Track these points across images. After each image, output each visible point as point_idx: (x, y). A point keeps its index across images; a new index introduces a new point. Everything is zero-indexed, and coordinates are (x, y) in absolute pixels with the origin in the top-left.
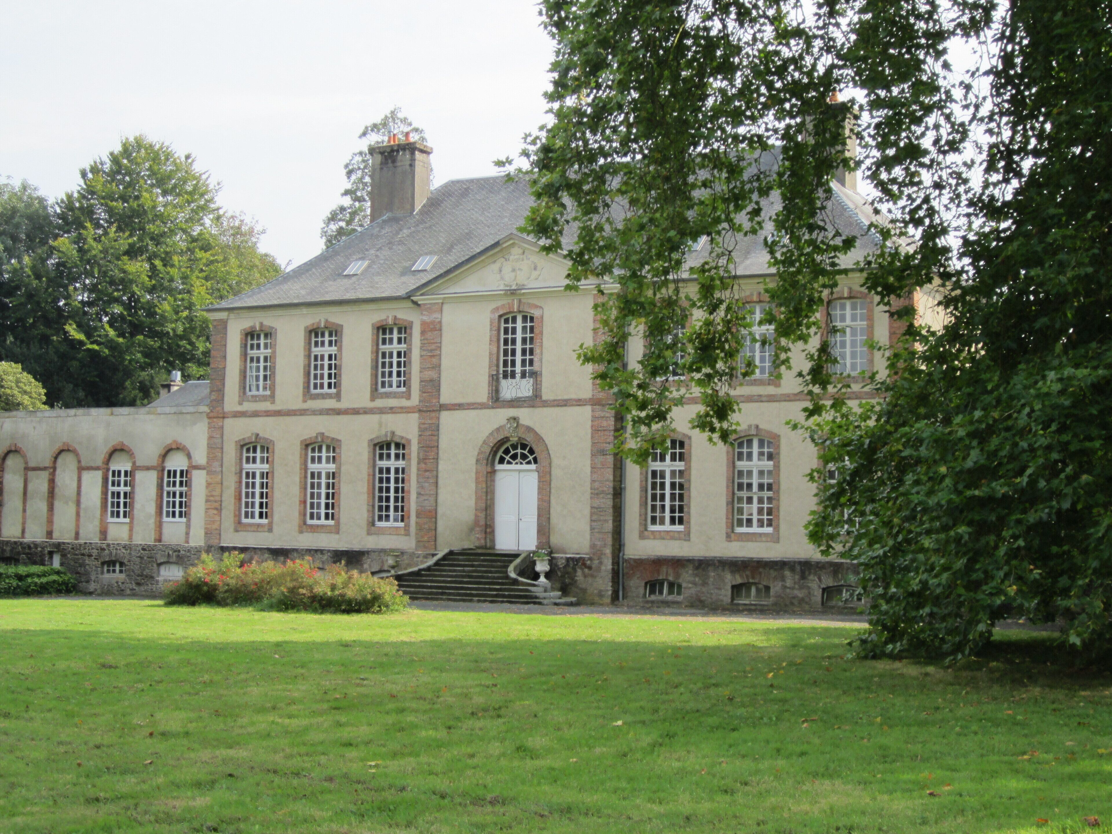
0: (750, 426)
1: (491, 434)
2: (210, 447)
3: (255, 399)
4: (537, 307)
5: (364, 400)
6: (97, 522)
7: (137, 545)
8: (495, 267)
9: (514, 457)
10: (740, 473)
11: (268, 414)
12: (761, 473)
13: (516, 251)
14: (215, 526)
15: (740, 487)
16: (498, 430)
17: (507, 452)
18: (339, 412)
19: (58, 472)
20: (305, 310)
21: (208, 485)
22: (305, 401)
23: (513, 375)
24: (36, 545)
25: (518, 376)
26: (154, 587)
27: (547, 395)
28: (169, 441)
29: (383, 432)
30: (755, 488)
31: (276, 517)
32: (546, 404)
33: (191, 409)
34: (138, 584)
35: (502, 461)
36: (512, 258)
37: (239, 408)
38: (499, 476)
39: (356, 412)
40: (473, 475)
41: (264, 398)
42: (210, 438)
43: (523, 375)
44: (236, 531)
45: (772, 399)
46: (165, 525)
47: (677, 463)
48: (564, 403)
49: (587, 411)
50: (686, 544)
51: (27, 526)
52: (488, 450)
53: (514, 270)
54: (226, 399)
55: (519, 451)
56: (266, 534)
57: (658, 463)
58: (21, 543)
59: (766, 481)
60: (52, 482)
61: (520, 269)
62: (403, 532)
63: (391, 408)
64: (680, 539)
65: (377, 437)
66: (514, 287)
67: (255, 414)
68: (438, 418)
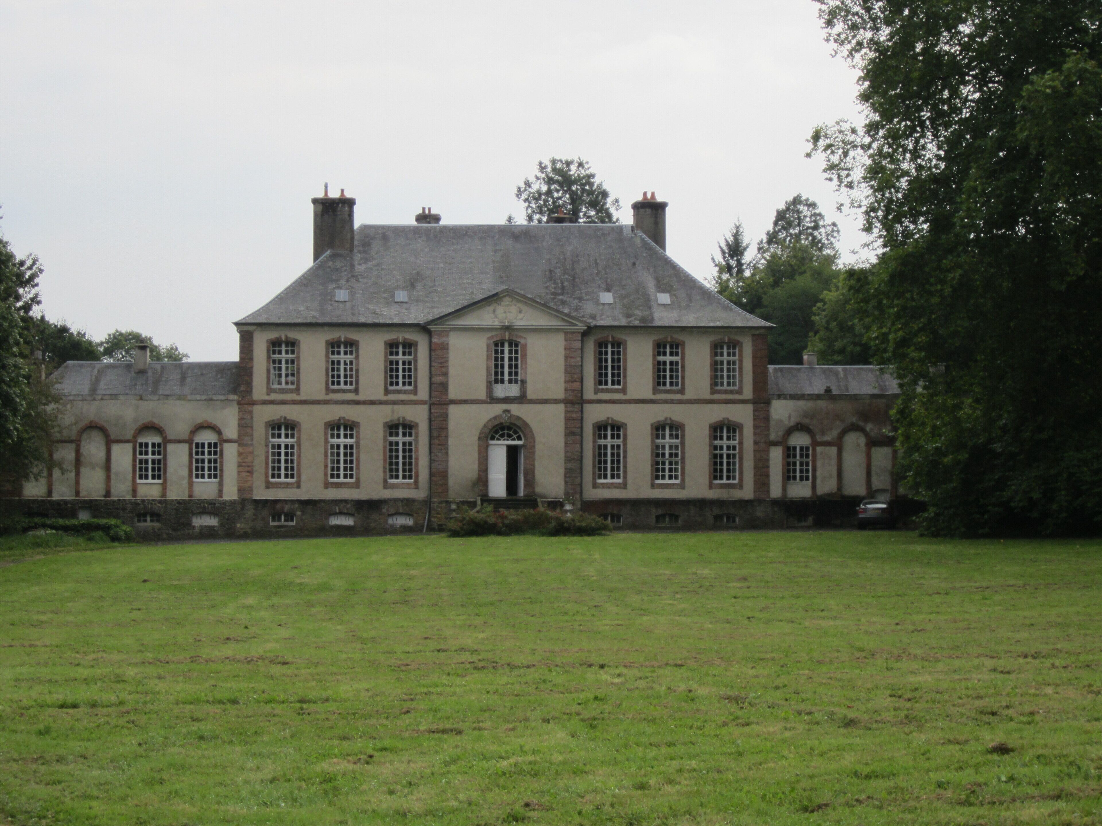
0: (666, 419)
1: (490, 420)
2: (240, 426)
3: (282, 391)
4: (521, 337)
5: (379, 394)
6: (129, 483)
7: (173, 500)
8: (491, 308)
9: (502, 436)
10: (657, 447)
11: (294, 402)
12: (671, 447)
13: (507, 300)
14: (247, 485)
15: (658, 455)
16: (495, 418)
17: (496, 432)
18: (358, 403)
19: (83, 443)
20: (326, 328)
21: (240, 454)
22: (327, 394)
23: (502, 381)
24: (65, 502)
25: (506, 382)
26: (191, 532)
27: (530, 395)
28: (199, 421)
29: (395, 417)
30: (667, 456)
31: (303, 478)
32: (531, 402)
33: (222, 397)
34: (174, 530)
35: (493, 438)
36: (502, 303)
37: (267, 398)
38: (491, 448)
39: (372, 403)
40: (476, 448)
41: (291, 391)
42: (241, 419)
43: (510, 382)
44: (267, 487)
45: (680, 402)
46: (195, 484)
47: (616, 440)
48: (545, 402)
49: (561, 407)
50: (625, 491)
51: (54, 487)
52: (487, 431)
53: (505, 312)
54: (254, 390)
55: (506, 432)
56: (295, 490)
57: (603, 440)
58: (49, 501)
59: (674, 451)
60: (78, 452)
61: (510, 312)
62: (413, 486)
63: (402, 401)
64: (620, 488)
65: (391, 421)
66: (507, 324)
67: (283, 402)
68: (447, 409)
